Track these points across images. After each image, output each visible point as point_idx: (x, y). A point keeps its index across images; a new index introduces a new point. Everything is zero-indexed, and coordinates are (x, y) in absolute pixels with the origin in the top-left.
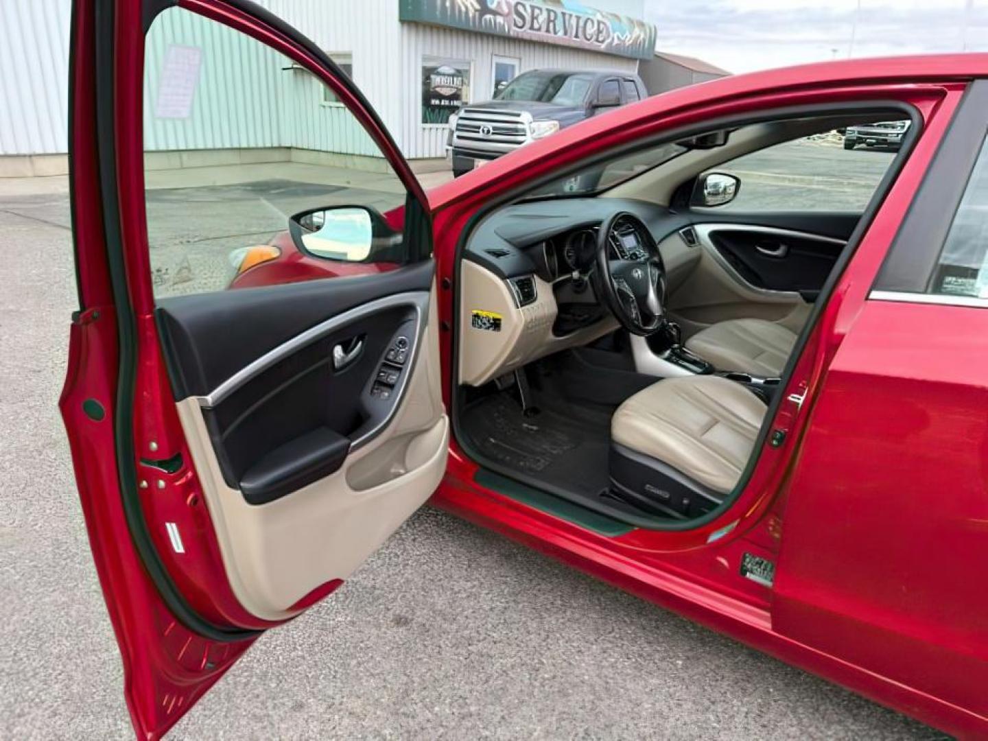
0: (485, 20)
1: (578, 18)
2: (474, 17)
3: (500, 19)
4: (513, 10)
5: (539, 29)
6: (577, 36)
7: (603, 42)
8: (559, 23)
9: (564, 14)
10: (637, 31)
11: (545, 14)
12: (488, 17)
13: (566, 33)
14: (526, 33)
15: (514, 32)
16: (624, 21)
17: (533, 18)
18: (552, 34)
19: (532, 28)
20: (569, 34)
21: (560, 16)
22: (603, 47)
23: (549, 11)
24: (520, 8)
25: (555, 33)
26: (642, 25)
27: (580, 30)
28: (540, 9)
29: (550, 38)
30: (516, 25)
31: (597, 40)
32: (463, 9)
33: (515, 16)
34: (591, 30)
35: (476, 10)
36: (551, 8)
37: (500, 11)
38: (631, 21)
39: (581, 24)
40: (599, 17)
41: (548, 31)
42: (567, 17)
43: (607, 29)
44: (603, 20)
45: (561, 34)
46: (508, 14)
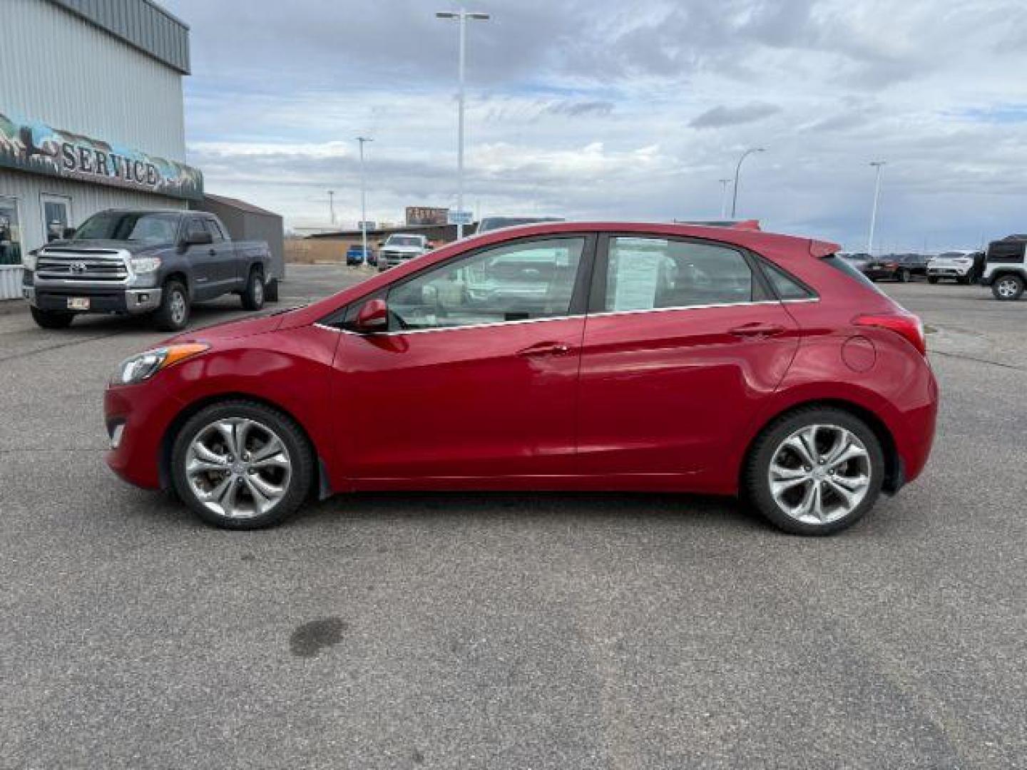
0: (33, 160)
1: (128, 161)
2: (20, 156)
3: (48, 159)
4: (61, 150)
5: (90, 170)
6: (128, 178)
7: (154, 183)
8: (110, 163)
9: (113, 157)
10: (184, 175)
11: (94, 156)
12: (35, 156)
13: (117, 174)
14: (76, 172)
15: (65, 171)
16: (171, 164)
17: (83, 159)
18: (104, 175)
19: (83, 168)
20: (120, 174)
21: (109, 158)
22: (155, 188)
23: (98, 154)
24: (69, 150)
25: (107, 173)
26: (188, 169)
27: (131, 171)
28: (89, 151)
29: (102, 178)
30: (66, 165)
31: (149, 182)
32: (8, 148)
33: (63, 157)
34: (141, 172)
35: (22, 149)
36: (98, 150)
37: (47, 151)
38: (177, 165)
39: (132, 165)
40: (147, 161)
41: (99, 172)
42: (116, 160)
43: (156, 170)
44: (153, 163)
45: (113, 174)
46: (56, 155)
